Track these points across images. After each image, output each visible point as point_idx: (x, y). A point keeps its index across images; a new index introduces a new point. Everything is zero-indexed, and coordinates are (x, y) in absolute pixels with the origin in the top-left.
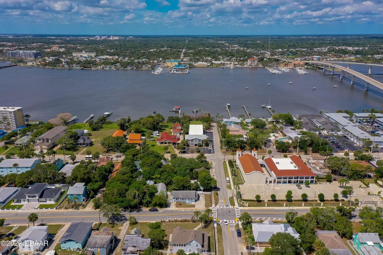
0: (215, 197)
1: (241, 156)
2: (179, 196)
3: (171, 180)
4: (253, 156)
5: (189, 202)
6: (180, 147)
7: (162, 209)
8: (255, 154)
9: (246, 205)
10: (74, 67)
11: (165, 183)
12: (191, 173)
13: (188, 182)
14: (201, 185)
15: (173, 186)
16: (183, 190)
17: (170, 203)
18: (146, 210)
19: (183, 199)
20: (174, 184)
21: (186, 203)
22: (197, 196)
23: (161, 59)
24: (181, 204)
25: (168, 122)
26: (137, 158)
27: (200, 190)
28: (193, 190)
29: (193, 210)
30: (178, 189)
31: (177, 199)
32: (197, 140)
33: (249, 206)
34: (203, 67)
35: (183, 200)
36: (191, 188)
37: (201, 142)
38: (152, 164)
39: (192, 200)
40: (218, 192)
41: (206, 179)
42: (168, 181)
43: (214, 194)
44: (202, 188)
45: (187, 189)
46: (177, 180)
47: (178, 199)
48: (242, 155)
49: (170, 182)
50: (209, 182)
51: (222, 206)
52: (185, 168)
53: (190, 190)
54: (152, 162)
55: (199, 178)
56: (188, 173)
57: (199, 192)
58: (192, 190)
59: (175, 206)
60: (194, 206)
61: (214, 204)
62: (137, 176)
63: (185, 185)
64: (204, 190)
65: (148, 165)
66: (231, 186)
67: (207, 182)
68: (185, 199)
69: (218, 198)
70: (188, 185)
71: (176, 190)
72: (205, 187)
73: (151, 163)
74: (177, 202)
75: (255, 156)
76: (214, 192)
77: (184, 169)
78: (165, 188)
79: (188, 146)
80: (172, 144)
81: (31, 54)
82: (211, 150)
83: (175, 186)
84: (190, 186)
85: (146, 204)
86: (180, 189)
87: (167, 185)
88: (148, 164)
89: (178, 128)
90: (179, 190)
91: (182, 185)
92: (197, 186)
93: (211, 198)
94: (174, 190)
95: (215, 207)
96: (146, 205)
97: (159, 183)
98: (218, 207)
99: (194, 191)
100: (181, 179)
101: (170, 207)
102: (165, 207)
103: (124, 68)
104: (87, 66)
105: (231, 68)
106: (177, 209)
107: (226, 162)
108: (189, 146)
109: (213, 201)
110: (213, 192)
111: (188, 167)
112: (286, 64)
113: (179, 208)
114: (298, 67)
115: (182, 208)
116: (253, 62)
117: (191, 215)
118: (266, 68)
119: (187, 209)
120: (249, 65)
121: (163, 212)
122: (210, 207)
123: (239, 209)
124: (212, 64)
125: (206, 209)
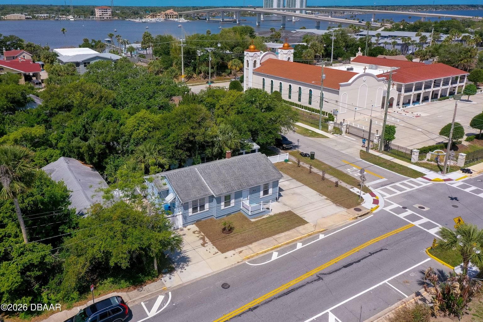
0: (314, 166)
1: (258, 65)
2: (204, 189)
8: (289, 59)
19: (227, 199)
21: (246, 218)
24: (229, 229)
29: (313, 236)
31: (198, 205)
34: (18, 20)
35: (227, 203)
39: (265, 192)
43: (300, 159)
47: (203, 208)
48: (260, 63)
51: (389, 187)
59: (211, 247)
60: (294, 218)
61: (357, 189)
68: (238, 195)
69: (333, 168)
74: (198, 223)
76: (292, 154)
95: (373, 195)
101: (185, 260)
105: (71, 19)
106: (235, 257)
112: (154, 15)
113: (241, 252)
114: (171, 18)
115: (254, 244)
116: (105, 11)
117: (345, 267)
118: (127, 20)
119: (287, 244)
120: (99, 16)
121: (176, 306)
122: (361, 202)
123: (457, 182)
124: (34, 17)
125: (359, 215)
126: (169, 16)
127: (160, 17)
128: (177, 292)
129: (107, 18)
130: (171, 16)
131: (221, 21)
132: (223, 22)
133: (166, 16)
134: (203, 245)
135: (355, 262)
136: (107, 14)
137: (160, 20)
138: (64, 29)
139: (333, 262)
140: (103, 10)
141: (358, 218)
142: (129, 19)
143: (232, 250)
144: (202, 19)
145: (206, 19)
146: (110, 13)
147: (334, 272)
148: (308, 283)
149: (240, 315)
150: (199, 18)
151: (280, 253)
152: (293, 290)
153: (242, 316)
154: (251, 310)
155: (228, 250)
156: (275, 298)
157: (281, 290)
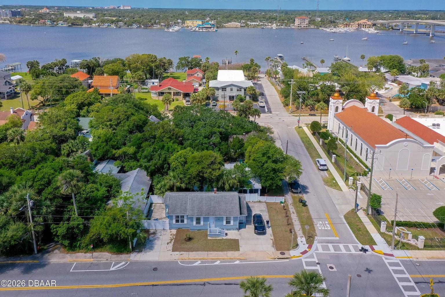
0: (298, 213)
1: (340, 110)
2: (185, 210)
3: (165, 160)
4: (370, 110)
5: (218, 229)
6: (198, 98)
7: (124, 256)
8: (374, 108)
9: (413, 242)
10: (60, 25)
11: (146, 169)
12: (223, 143)
13: (215, 166)
14: (255, 177)
15: (169, 179)
16: (201, 189)
17: (154, 233)
18: (62, 261)
19: (198, 220)
20: (173, 170)
21: (207, 235)
22: (245, 211)
23: (179, 21)
24: (190, 239)
25: (178, 68)
26: (88, 112)
27: (253, 191)
28: (231, 189)
29: (232, 260)
30: (183, 186)
31: (177, 221)
32: (235, 89)
33: (425, 246)
34: (235, 27)
36: (224, 183)
37: (242, 93)
38: (120, 123)
39: (228, 222)
40: (305, 197)
41: (269, 157)
42: (157, 161)
43: (294, 204)
44: (258, 186)
45: (212, 188)
46: (183, 159)
47: (182, 221)
48: (343, 109)
49: (162, 167)
50: (279, 166)
51: (330, 246)
52: (208, 129)
53: (222, 189)
54: (122, 117)
55: (247, 155)
56: (214, 144)
57: (249, 198)
58: (228, 191)
59: (171, 246)
60: (234, 245)
61: (304, 239)
62: (73, 151)
63: (206, 175)
64: (264, 192)
65: (108, 123)
66: (334, 179)
67: (273, 166)
68: (206, 219)
69: (310, 218)
70: (217, 173)
71: (180, 189)
72: (266, 181)
73: (118, 119)
74: (179, 230)
75: (373, 111)
76: (294, 198)
77: (203, 132)
78: (144, 183)
79: (216, 99)
80: (182, 96)
81: (7, 12)
82: (264, 107)
83: (174, 177)
84: (221, 176)
85: (64, 237)
86: (189, 186)
87: (152, 174)
88: (111, 120)
89: (196, 75)
90: (187, 190)
91: (198, 175)
92: (243, 179)
93: (288, 216)
94: (171, 189)
95: (310, 247)
96: (66, 242)
97: (131, 169)
98: (321, 251)
99: (236, 194)
100: (194, 158)
101: (151, 248)
102: (134, 250)
103: (128, 26)
104: (78, 24)
106: (176, 256)
107: (301, 127)
108: (217, 101)
109: (297, 226)
110: (289, 198)
111: (216, 129)
112: (347, 25)
113: (182, 254)
114: (363, 27)
115: (194, 253)
116: (303, 21)
117: (226, 284)
118: (321, 29)
119: (212, 259)
120: (297, 25)
121: (124, 270)
122: (291, 249)
123: (396, 259)
124: (247, 25)
125: (278, 257)
126: (362, 26)
127: (353, 26)
128: (132, 263)
129: (304, 26)
130: (363, 25)
131: (415, 32)
132: (416, 34)
133: (359, 25)
134: (168, 243)
135: (234, 284)
136: (305, 23)
137: (350, 30)
138: (236, 52)
139: (223, 279)
140: (302, 20)
141: (277, 259)
142: (323, 28)
143: (179, 251)
144: (395, 29)
145: (399, 30)
146: (308, 22)
147: (216, 284)
148: (195, 284)
149: (145, 286)
150: (392, 29)
151: (202, 263)
152: (183, 285)
153: (146, 286)
154: (153, 285)
155: (176, 251)
156: (170, 285)
157: (178, 282)
